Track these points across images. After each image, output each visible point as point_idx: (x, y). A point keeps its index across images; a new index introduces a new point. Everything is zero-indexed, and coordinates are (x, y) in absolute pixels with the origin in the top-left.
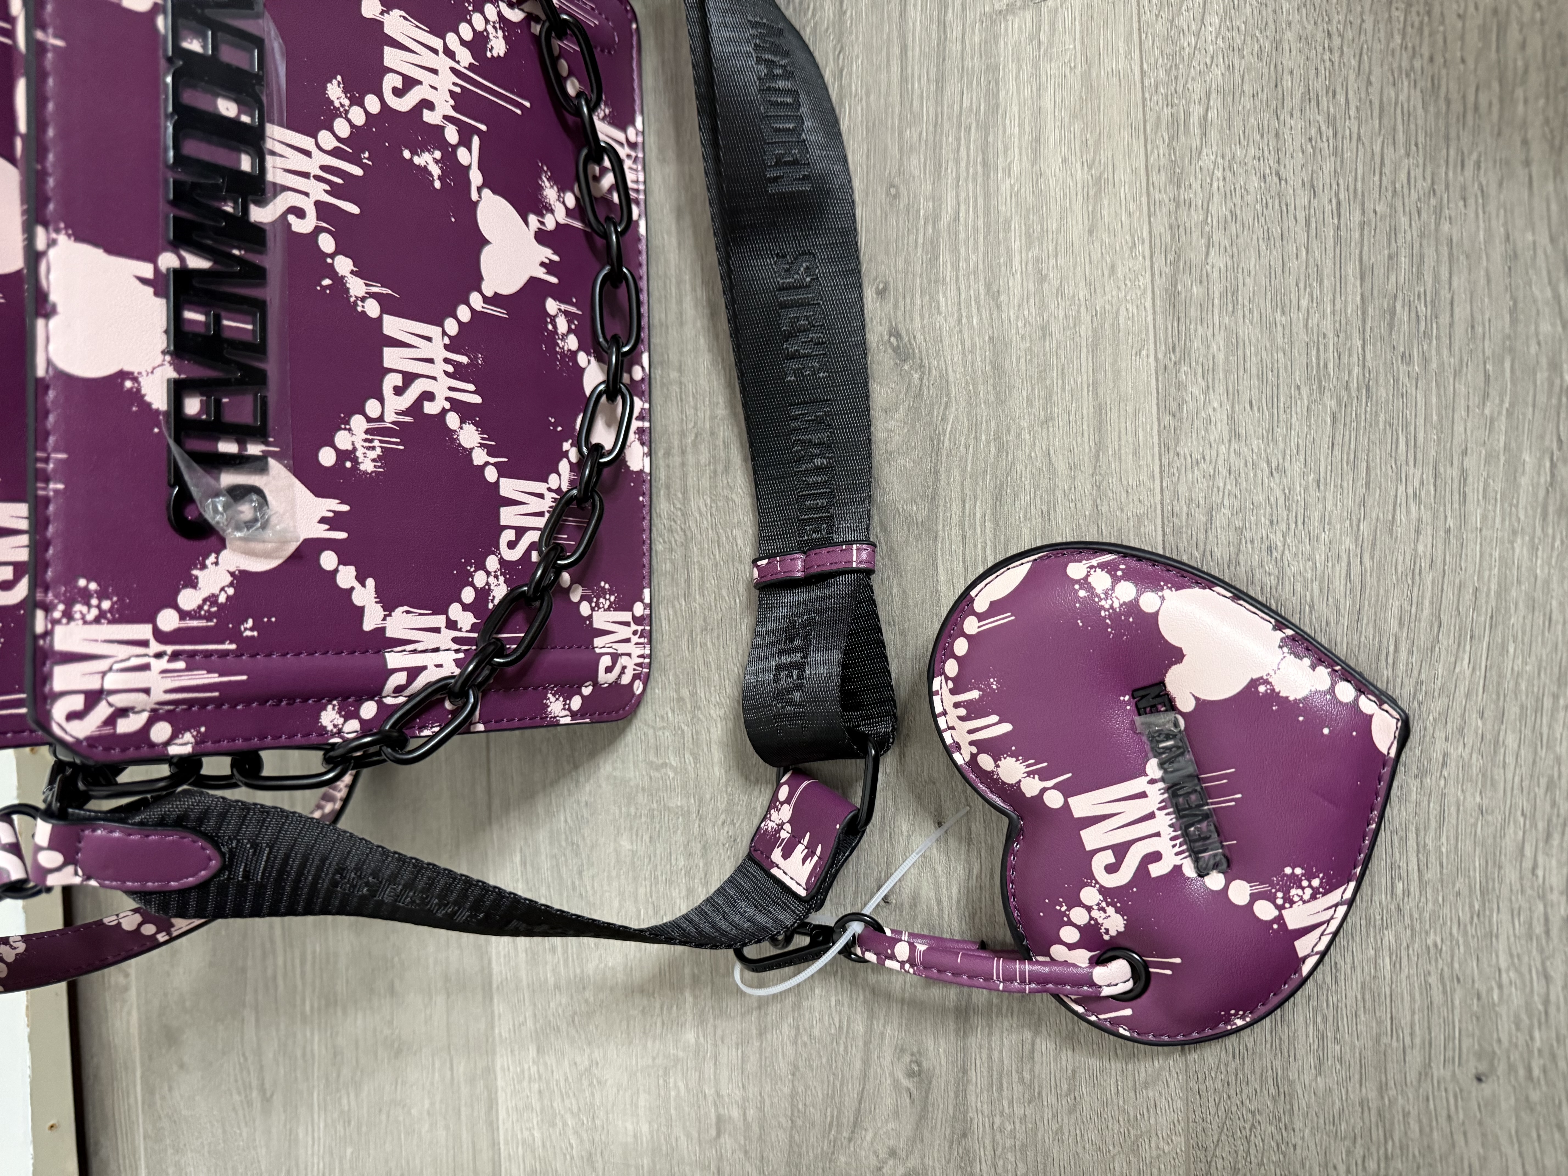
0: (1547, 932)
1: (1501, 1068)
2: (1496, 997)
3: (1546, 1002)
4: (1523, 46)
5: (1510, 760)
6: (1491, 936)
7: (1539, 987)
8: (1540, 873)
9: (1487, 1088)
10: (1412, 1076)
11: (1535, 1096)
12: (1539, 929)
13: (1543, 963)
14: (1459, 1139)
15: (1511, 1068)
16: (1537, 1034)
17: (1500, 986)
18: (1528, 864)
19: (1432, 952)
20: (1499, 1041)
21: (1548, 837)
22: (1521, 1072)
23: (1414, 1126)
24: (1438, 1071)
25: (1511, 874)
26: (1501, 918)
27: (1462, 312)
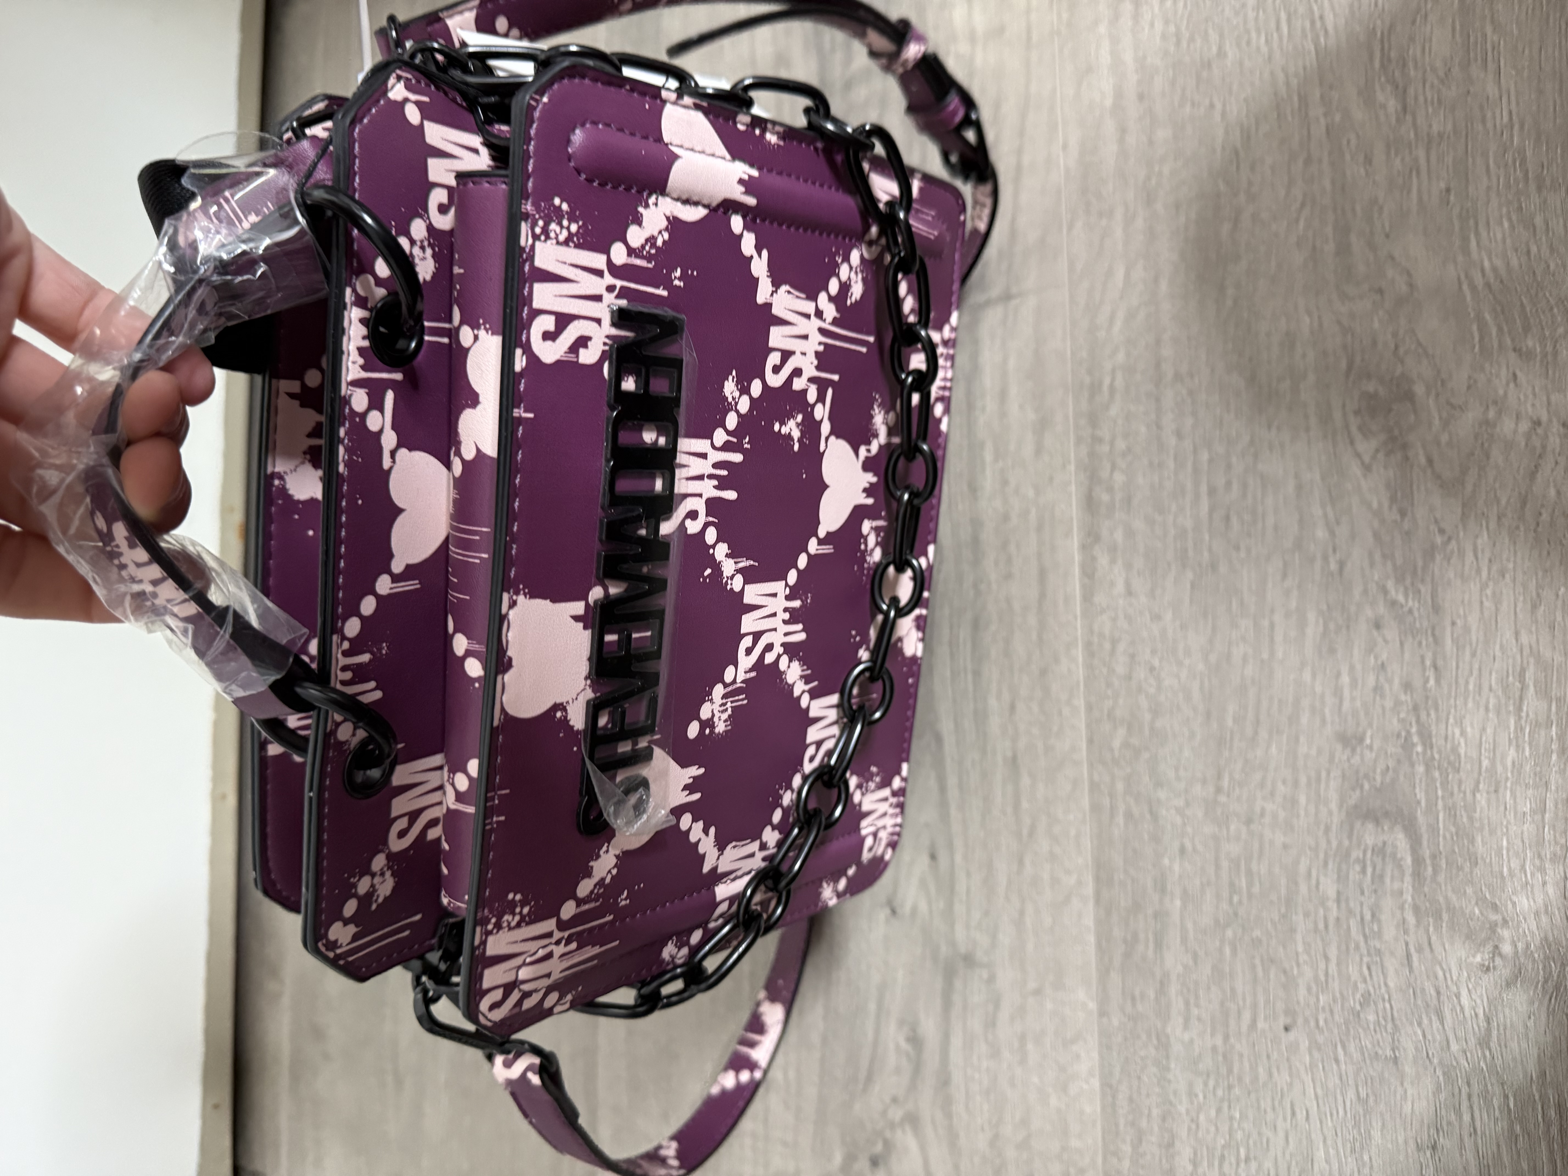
0: (1326, 927)
1: (1300, 1021)
2: (1295, 972)
3: (1327, 974)
4: (1304, 356)
5: (1302, 813)
6: (1293, 930)
7: (1322, 965)
8: (1321, 887)
9: (1292, 1035)
10: (1244, 1028)
11: (1321, 1039)
12: (1321, 926)
13: (1324, 950)
14: (1274, 1071)
15: (1306, 1021)
16: (1321, 997)
17: (1298, 965)
18: (1314, 882)
19: (1256, 943)
20: (1298, 1003)
21: (1326, 863)
22: (1312, 1024)
23: (1247, 1065)
24: (1261, 1024)
25: (1303, 888)
26: (1298, 919)
27: (1270, 521)
